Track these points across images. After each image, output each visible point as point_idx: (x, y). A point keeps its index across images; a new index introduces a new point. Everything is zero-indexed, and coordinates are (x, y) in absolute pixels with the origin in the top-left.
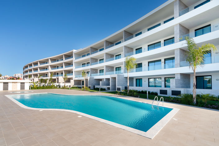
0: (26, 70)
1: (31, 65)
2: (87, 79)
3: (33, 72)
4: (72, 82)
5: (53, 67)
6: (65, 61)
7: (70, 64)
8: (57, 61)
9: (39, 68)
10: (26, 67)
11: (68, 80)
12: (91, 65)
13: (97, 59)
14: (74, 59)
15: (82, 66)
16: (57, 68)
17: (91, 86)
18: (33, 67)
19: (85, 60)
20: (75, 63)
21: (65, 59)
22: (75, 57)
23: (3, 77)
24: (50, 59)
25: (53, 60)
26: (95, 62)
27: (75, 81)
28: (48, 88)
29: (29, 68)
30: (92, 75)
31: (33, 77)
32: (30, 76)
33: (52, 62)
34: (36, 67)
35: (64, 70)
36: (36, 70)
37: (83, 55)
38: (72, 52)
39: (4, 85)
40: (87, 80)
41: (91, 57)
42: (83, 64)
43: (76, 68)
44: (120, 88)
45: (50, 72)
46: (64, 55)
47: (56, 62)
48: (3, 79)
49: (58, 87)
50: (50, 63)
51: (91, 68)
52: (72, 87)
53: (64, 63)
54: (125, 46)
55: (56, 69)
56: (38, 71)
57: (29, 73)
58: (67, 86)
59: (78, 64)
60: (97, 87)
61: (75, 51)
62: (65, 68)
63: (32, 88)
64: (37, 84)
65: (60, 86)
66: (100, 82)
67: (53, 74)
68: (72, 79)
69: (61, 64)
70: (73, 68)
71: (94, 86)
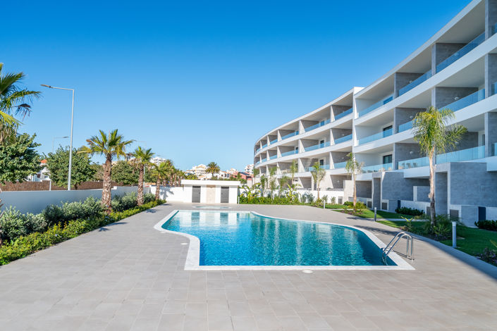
0: (258, 153)
1: (273, 138)
2: (380, 179)
3: (269, 160)
4: (350, 186)
5: (312, 143)
6: (334, 122)
7: (344, 132)
8: (320, 124)
9: (280, 147)
10: (257, 147)
11: (339, 182)
12: (398, 132)
13: (421, 108)
14: (355, 117)
16: (319, 145)
17: (387, 201)
18: (280, 141)
20: (358, 127)
21: (336, 119)
22: (358, 111)
23: (223, 174)
24: (303, 121)
25: (311, 123)
30: (400, 163)
32: (264, 169)
33: (306, 131)
34: (274, 146)
35: (332, 152)
36: (275, 152)
37: (386, 99)
39: (193, 191)
41: (397, 106)
42: (384, 129)
43: (361, 144)
44: (458, 211)
45: (302, 159)
46: (333, 106)
47: (318, 127)
49: (307, 201)
50: (303, 133)
51: (397, 141)
52: (345, 204)
53: (334, 129)
55: (317, 148)
56: (276, 158)
58: (325, 198)
59: (371, 129)
60: (405, 204)
61: (357, 90)
62: (333, 146)
63: (242, 200)
64: (253, 192)
65: (311, 200)
66: (415, 188)
67: (309, 163)
68: (349, 177)
69: (327, 134)
70: (355, 144)
71: (399, 202)
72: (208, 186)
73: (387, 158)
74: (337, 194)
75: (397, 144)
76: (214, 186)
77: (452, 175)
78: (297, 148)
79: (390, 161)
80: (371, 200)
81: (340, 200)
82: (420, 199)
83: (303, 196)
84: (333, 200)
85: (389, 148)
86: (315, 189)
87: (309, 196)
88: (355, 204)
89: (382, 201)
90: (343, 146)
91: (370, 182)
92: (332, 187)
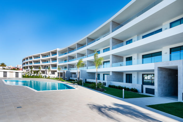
0: (24, 62)
1: (27, 59)
3: (29, 65)
5: (44, 61)
7: (55, 59)
9: (33, 61)
10: (24, 60)
11: (53, 72)
13: (74, 57)
15: (64, 61)
16: (47, 62)
17: (67, 78)
18: (29, 60)
19: (66, 57)
20: (59, 59)
21: (52, 56)
22: (58, 55)
23: (8, 67)
24: (41, 54)
25: (44, 56)
26: (72, 59)
27: (58, 73)
28: (36, 78)
29: (26, 61)
30: (69, 69)
31: (29, 68)
32: (27, 67)
34: (31, 60)
35: (51, 64)
36: (31, 62)
37: (65, 53)
38: (56, 50)
39: (4, 73)
40: (64, 73)
41: (69, 55)
42: (65, 60)
43: (59, 63)
45: (41, 65)
46: (51, 52)
47: (46, 57)
48: (8, 68)
49: (45, 77)
50: (41, 58)
52: (55, 78)
53: (51, 58)
54: (87, 49)
56: (32, 64)
57: (26, 65)
59: (62, 60)
60: (71, 78)
61: (58, 49)
62: (51, 63)
63: (24, 77)
64: (27, 74)
65: (46, 77)
66: (73, 75)
67: (43, 67)
68: (56, 71)
69: (49, 59)
70: (57, 63)
71: (69, 78)
72: (10, 72)
73: (65, 67)
74: (53, 76)
75: (69, 64)
76: (13, 72)
77: (81, 72)
78: (39, 62)
79: (66, 68)
80: (63, 77)
81: (54, 77)
82: (74, 77)
83: (44, 76)
84: (52, 77)
85: (67, 65)
86: (46, 74)
87: (45, 76)
88: (60, 78)
89: (65, 77)
90: (54, 63)
91: (62, 73)
92: (51, 74)
